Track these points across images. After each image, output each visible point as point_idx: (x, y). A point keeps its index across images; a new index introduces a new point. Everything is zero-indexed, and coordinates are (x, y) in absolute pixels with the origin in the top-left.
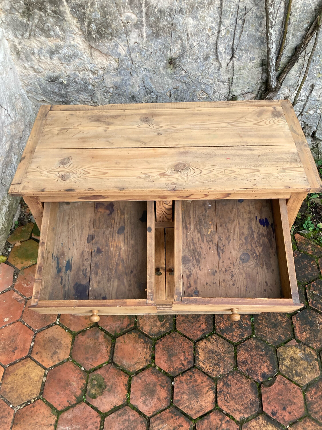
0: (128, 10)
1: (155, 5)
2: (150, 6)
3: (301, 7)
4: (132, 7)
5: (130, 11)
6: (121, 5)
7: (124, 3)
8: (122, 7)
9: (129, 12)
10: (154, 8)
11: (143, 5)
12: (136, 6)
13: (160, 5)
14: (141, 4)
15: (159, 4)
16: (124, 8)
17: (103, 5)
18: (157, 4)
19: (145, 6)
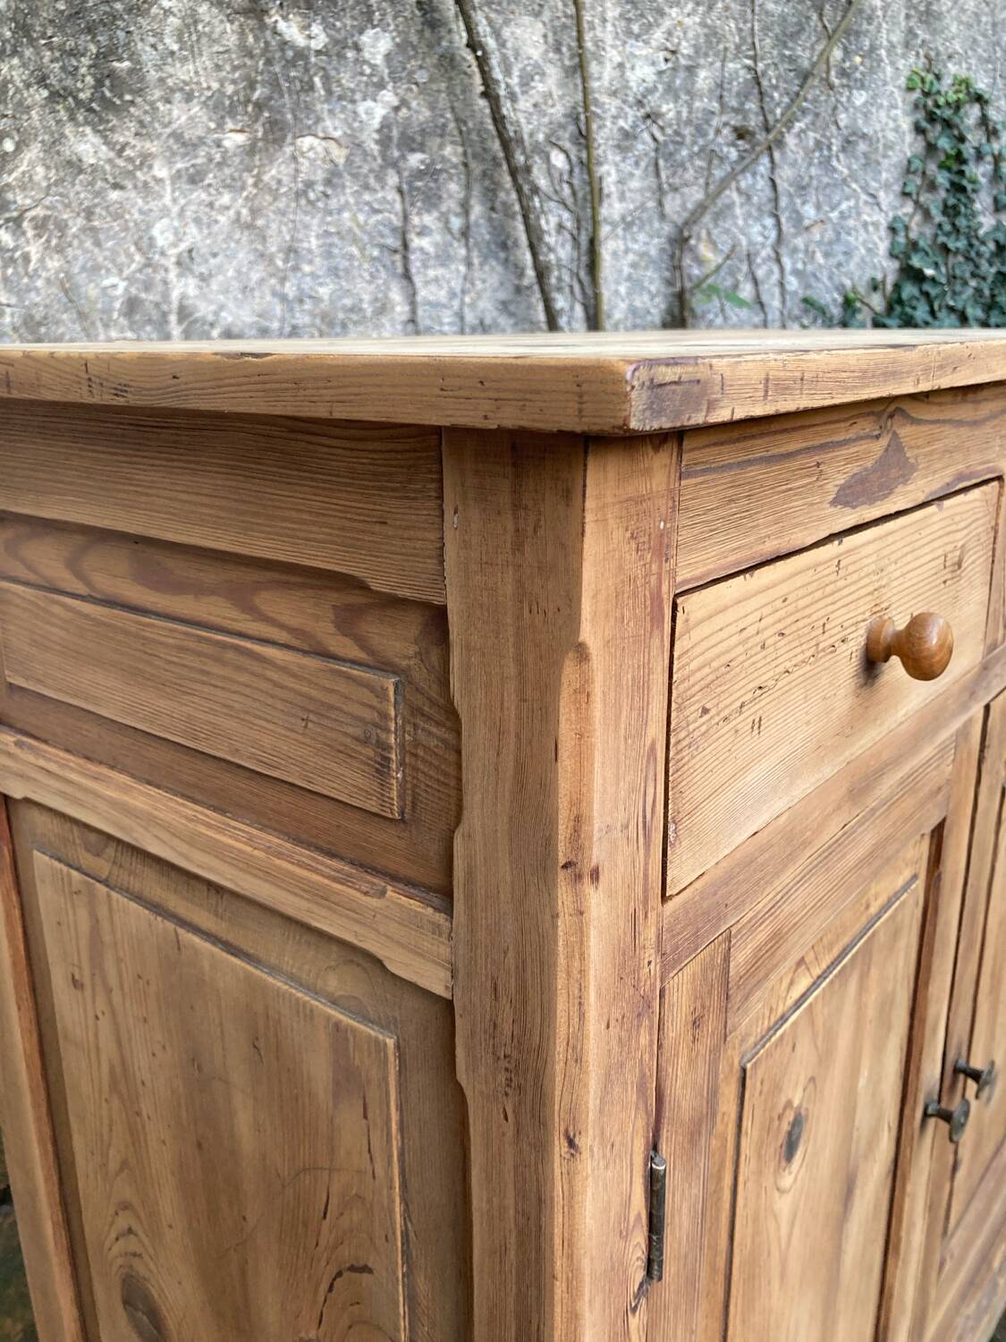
0: (122, 331)
1: (211, 318)
2: (196, 321)
3: (626, 318)
4: (135, 322)
5: (129, 334)
6: (96, 316)
7: (107, 311)
8: (99, 324)
9: (125, 339)
10: (206, 327)
11: (173, 318)
12: (150, 321)
13: (227, 318)
14: (165, 315)
15: (224, 314)
16: (106, 326)
17: (32, 317)
18: (216, 313)
19: (180, 321)
